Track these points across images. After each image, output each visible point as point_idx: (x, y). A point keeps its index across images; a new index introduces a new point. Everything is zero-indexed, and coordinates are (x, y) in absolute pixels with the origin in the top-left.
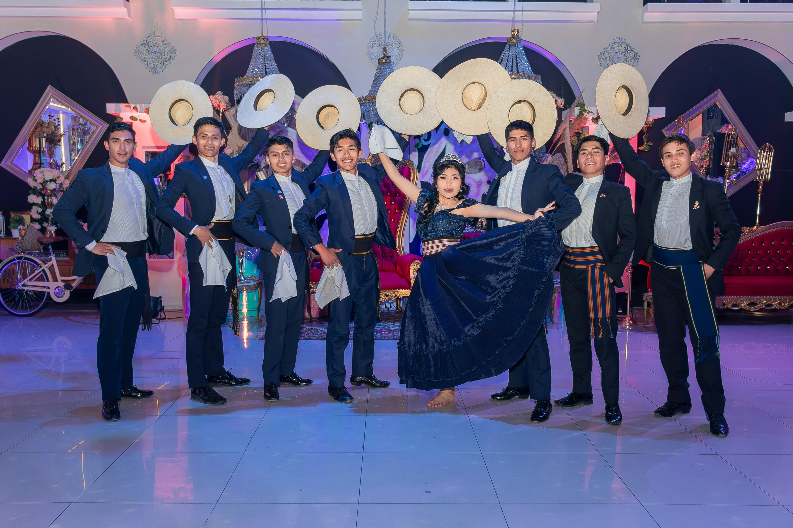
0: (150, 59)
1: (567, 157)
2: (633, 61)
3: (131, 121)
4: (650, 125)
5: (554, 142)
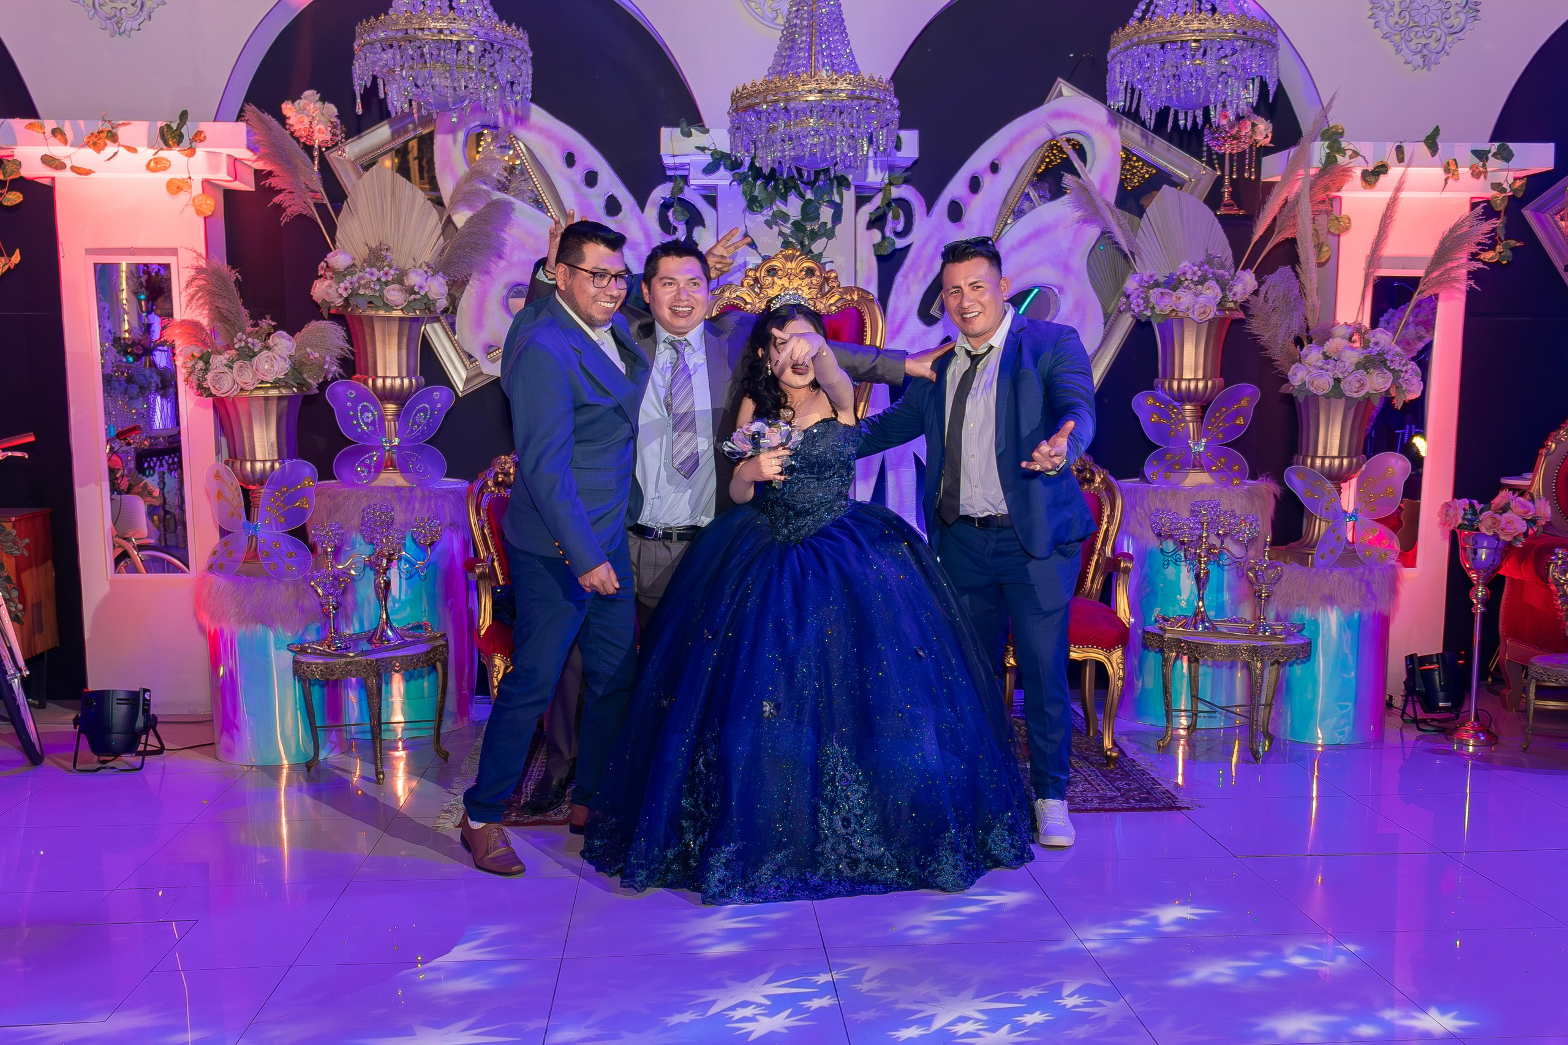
1: (1302, 277)
2: (1462, 16)
3: (48, 172)
4: (1517, 190)
5: (1255, 238)
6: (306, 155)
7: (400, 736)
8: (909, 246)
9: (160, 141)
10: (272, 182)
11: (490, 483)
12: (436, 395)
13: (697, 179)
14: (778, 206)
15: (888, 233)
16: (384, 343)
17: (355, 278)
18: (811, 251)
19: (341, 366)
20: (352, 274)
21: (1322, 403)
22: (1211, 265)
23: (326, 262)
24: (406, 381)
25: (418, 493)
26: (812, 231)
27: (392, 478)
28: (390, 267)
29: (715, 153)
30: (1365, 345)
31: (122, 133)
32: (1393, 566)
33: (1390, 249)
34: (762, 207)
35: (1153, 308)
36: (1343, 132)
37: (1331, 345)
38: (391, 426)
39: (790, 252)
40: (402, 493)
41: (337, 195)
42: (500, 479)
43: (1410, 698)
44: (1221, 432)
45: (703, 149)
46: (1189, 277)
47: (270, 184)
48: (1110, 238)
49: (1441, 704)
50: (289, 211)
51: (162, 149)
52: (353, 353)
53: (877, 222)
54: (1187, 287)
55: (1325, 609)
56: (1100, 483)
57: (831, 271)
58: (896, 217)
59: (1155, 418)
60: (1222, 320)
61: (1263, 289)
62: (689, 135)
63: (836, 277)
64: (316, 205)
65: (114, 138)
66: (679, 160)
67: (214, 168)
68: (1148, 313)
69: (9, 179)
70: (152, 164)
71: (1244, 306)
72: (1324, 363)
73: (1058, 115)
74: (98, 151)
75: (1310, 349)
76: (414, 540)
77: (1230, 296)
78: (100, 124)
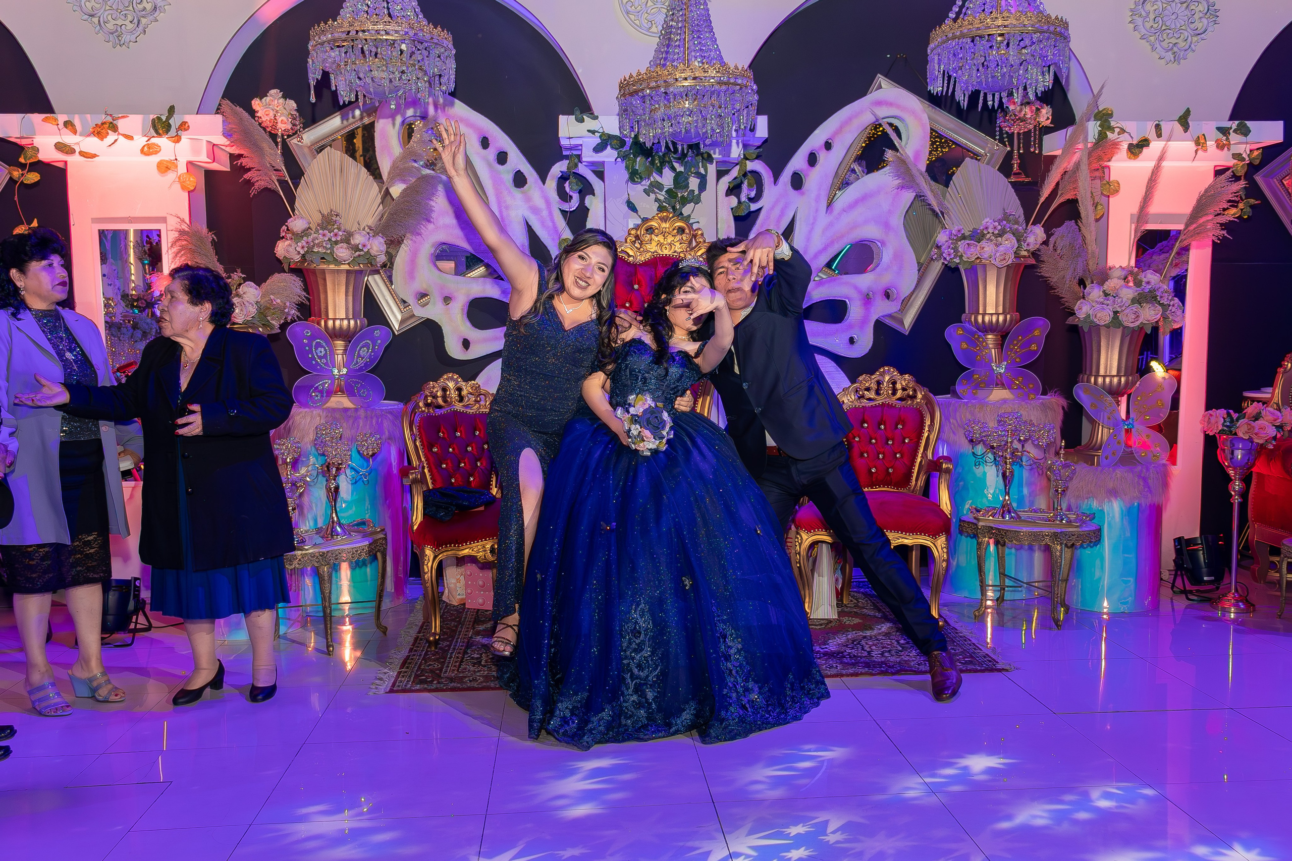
0: (105, 10)
1: (1083, 228)
2: (1205, 21)
3: (60, 157)
4: (1254, 159)
5: (1042, 200)
6: (270, 140)
7: (347, 613)
8: (760, 209)
9: (152, 131)
10: (244, 162)
11: (421, 404)
12: (377, 333)
13: (588, 156)
14: (655, 177)
15: (743, 198)
16: (334, 291)
17: (310, 238)
18: (681, 214)
19: (299, 310)
20: (308, 235)
21: (1103, 332)
22: (1009, 221)
23: (287, 226)
24: (352, 322)
25: (362, 413)
26: (683, 197)
27: (342, 401)
28: (339, 229)
29: (603, 134)
30: (1138, 283)
31: (121, 124)
32: (1164, 465)
33: (1154, 208)
34: (641, 178)
35: (961, 257)
36: (1112, 114)
37: (1110, 285)
38: (339, 358)
39: (665, 214)
40: (349, 413)
41: (296, 172)
42: (429, 401)
43: (1179, 573)
44: (1018, 356)
45: (593, 132)
46: (990, 230)
47: (241, 163)
48: (924, 201)
49: (1205, 578)
50: (256, 186)
51: (153, 137)
52: (309, 300)
53: (735, 189)
54: (989, 239)
55: (1110, 500)
56: (921, 399)
57: (699, 229)
58: (749, 185)
59: (964, 346)
60: (1017, 266)
61: (1052, 240)
62: (582, 121)
63: (702, 234)
64: (278, 180)
65: (114, 128)
66: (574, 142)
67: (196, 152)
68: (957, 260)
69: (28, 162)
70: (146, 149)
71: (1035, 254)
72: (1105, 299)
73: (879, 103)
74: (102, 139)
75: (1092, 288)
76: (359, 452)
77: (1024, 246)
78: (104, 116)
